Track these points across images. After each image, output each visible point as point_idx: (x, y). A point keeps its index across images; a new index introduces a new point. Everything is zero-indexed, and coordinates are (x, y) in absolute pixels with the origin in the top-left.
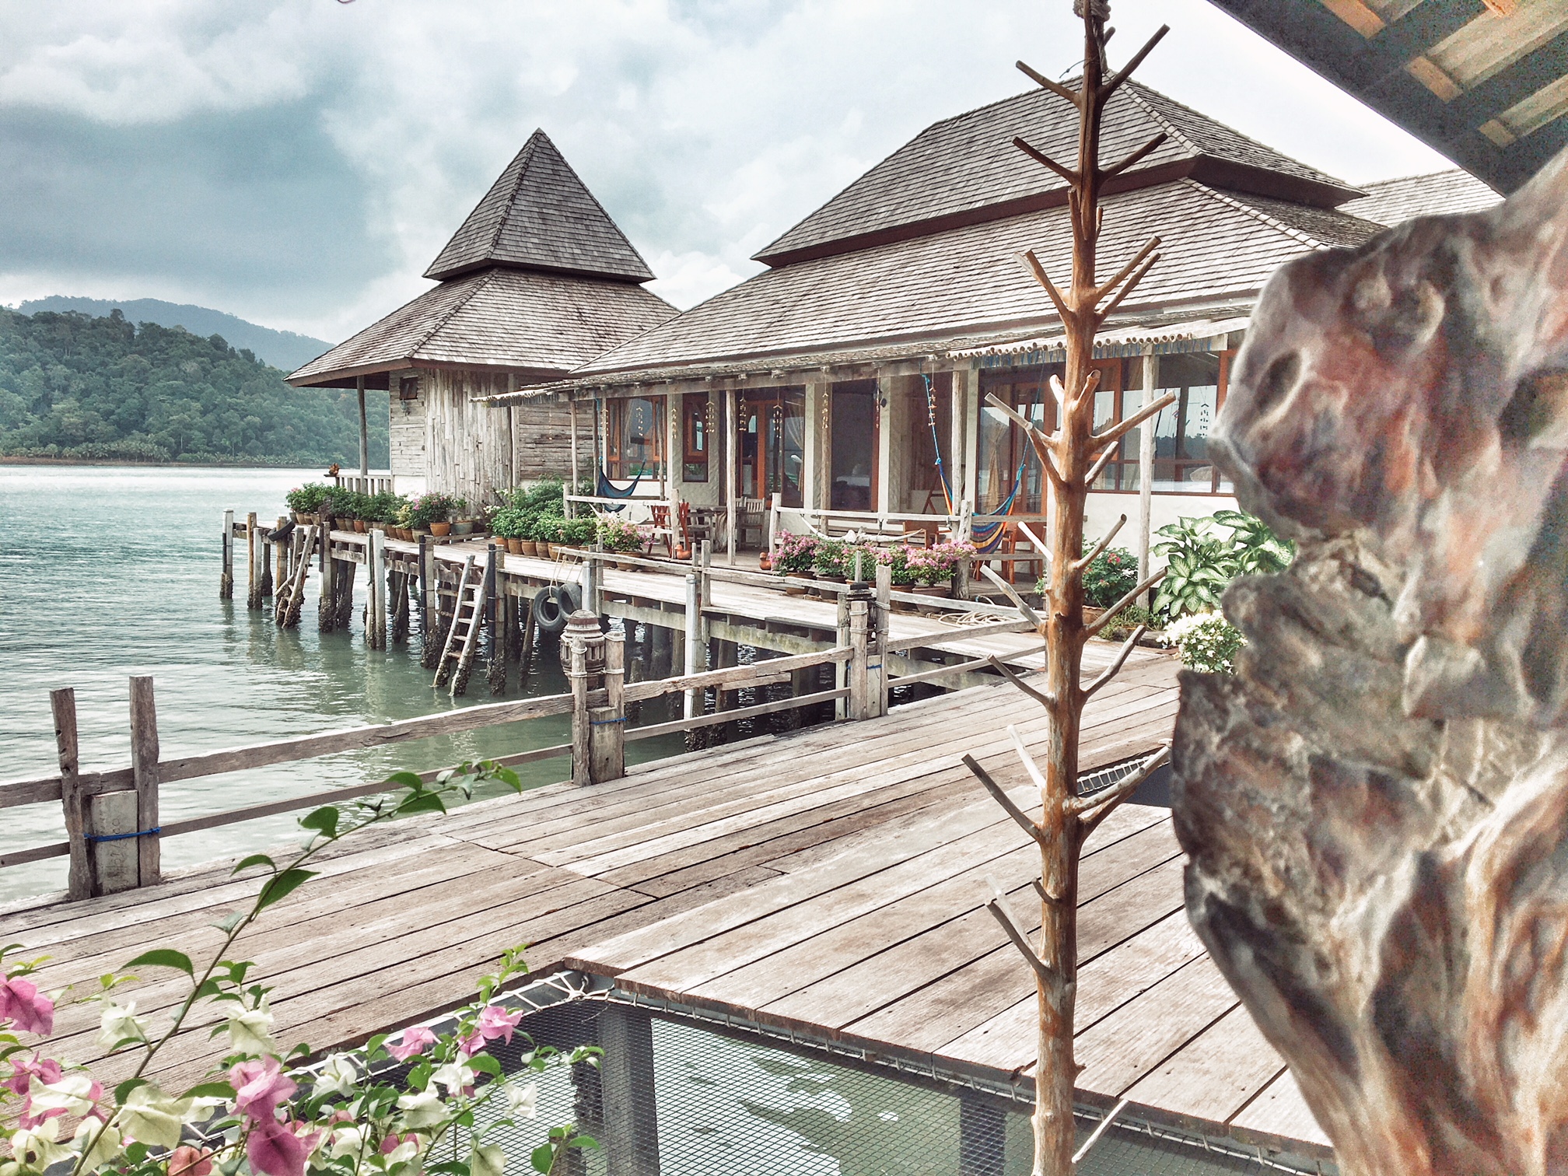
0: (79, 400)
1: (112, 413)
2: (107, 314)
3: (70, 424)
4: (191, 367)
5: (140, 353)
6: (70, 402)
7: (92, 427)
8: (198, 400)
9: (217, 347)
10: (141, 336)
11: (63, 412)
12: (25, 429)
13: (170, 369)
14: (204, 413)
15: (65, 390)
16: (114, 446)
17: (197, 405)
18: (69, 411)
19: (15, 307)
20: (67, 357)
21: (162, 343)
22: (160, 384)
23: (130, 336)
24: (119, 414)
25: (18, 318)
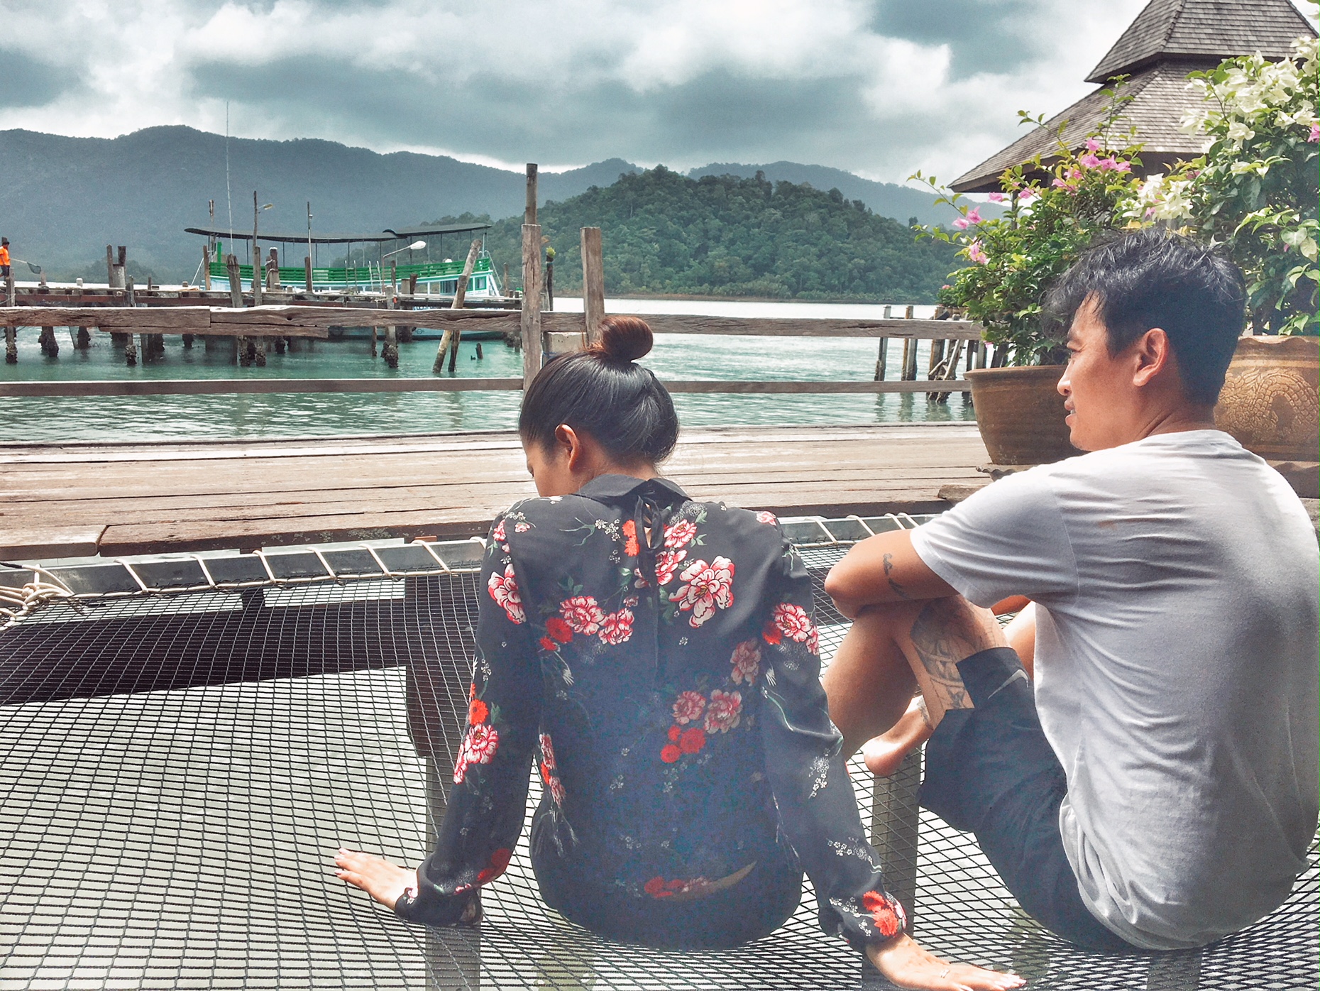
0: (727, 248)
1: (750, 258)
2: (752, 175)
3: (720, 267)
4: (813, 217)
5: (776, 208)
6: (721, 250)
7: (736, 269)
8: (815, 245)
9: (835, 200)
10: (777, 194)
11: (715, 258)
12: (689, 272)
13: (796, 220)
14: (820, 256)
15: (717, 239)
16: (750, 285)
17: (813, 250)
18: (718, 256)
19: (686, 174)
20: (721, 213)
21: (792, 198)
22: (788, 233)
23: (768, 193)
24: (755, 259)
25: (688, 182)
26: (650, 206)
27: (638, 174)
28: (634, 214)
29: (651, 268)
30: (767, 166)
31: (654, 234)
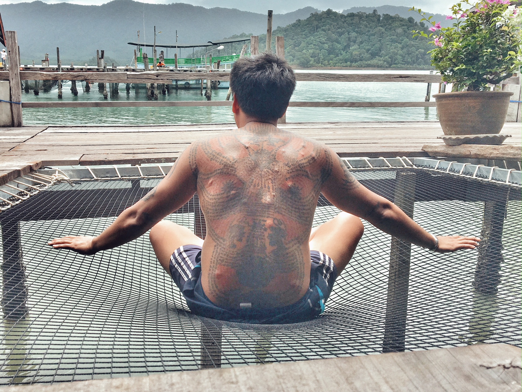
0: (359, 45)
1: (369, 50)
2: (371, 12)
3: (355, 54)
4: (400, 30)
5: (382, 26)
6: (356, 46)
7: (363, 55)
8: (401, 43)
9: (411, 22)
10: (383, 20)
11: (354, 50)
12: (341, 57)
13: (392, 32)
14: (402, 48)
15: (355, 42)
16: (369, 62)
17: (400, 46)
18: (355, 49)
19: (341, 12)
20: (356, 29)
21: (390, 21)
22: (387, 38)
23: (379, 20)
24: (372, 50)
25: (342, 16)
26: (323, 28)
27: (319, 13)
28: (316, 31)
29: (324, 55)
30: (378, 8)
31: (326, 40)
